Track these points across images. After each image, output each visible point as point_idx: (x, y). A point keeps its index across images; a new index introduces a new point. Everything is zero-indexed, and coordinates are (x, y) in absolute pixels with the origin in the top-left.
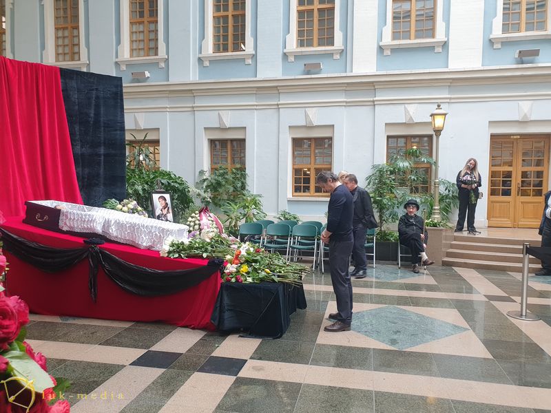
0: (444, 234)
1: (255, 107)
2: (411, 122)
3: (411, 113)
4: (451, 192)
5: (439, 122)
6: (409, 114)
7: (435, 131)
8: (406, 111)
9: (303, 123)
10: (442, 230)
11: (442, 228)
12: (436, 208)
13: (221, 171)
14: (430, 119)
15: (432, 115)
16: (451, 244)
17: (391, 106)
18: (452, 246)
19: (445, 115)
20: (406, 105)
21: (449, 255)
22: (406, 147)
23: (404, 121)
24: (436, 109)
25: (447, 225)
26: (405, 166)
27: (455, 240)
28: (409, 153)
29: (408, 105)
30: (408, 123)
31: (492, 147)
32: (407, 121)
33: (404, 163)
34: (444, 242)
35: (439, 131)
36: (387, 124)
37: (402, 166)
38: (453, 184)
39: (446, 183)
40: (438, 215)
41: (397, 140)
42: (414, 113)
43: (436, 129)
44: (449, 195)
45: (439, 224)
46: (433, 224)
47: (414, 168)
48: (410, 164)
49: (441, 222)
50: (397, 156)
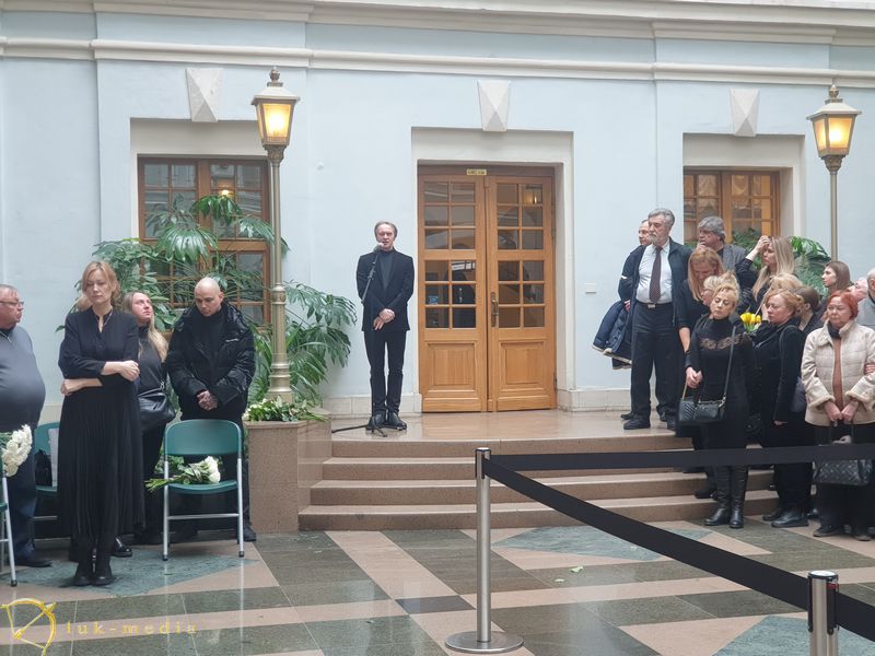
0: (302, 439)
2: (206, 119)
3: (206, 94)
4: (323, 321)
5: (276, 122)
6: (200, 95)
7: (266, 147)
8: (191, 86)
10: (296, 428)
11: (295, 422)
12: (280, 365)
14: (251, 114)
15: (258, 102)
16: (324, 468)
17: (146, 69)
19: (292, 102)
20: (190, 69)
21: (319, 497)
22: (196, 190)
23: (185, 115)
24: (268, 85)
25: (309, 414)
26: (191, 246)
27: (334, 455)
28: (207, 210)
29: (195, 69)
30: (197, 120)
31: (425, 195)
32: (194, 115)
33: (190, 238)
34: (301, 462)
35: (277, 146)
36: (136, 123)
37: (184, 246)
38: (330, 299)
39: (308, 296)
40: (285, 386)
41: (170, 169)
42: (212, 93)
43: (271, 142)
44: (318, 328)
45: (288, 413)
46: (272, 413)
47: (222, 253)
48: (205, 241)
49: (293, 406)
50: (170, 218)
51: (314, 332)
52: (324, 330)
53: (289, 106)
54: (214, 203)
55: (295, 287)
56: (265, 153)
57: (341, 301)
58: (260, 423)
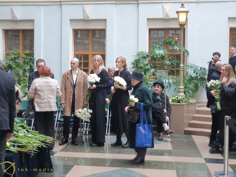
1: (42, 4)
2: (167, 18)
3: (167, 11)
5: (182, 18)
6: (166, 11)
7: (180, 25)
8: (163, 9)
9: (81, 17)
10: (184, 105)
11: (184, 103)
12: (181, 87)
13: (13, 57)
14: (176, 16)
15: (177, 12)
17: (151, 5)
18: (194, 118)
19: (187, 12)
20: (163, 4)
21: (191, 125)
22: (164, 38)
23: (162, 17)
24: (181, 7)
25: (188, 101)
26: (160, 53)
27: (197, 113)
28: (167, 43)
29: (165, 4)
30: (165, 18)
31: (232, 38)
32: (164, 17)
33: (160, 51)
34: (185, 114)
35: (183, 25)
36: (148, 19)
37: (158, 53)
38: (201, 68)
39: (193, 67)
40: (182, 93)
41: (158, 32)
42: (169, 10)
43: (181, 23)
44: (197, 77)
45: (182, 101)
46: (178, 100)
47: (170, 55)
48: (164, 52)
49: (184, 99)
50: (156, 46)
51: (196, 77)
52: (199, 77)
53: (186, 13)
54: (169, 41)
55: (190, 65)
56: (179, 27)
57: (204, 69)
58: (174, 103)
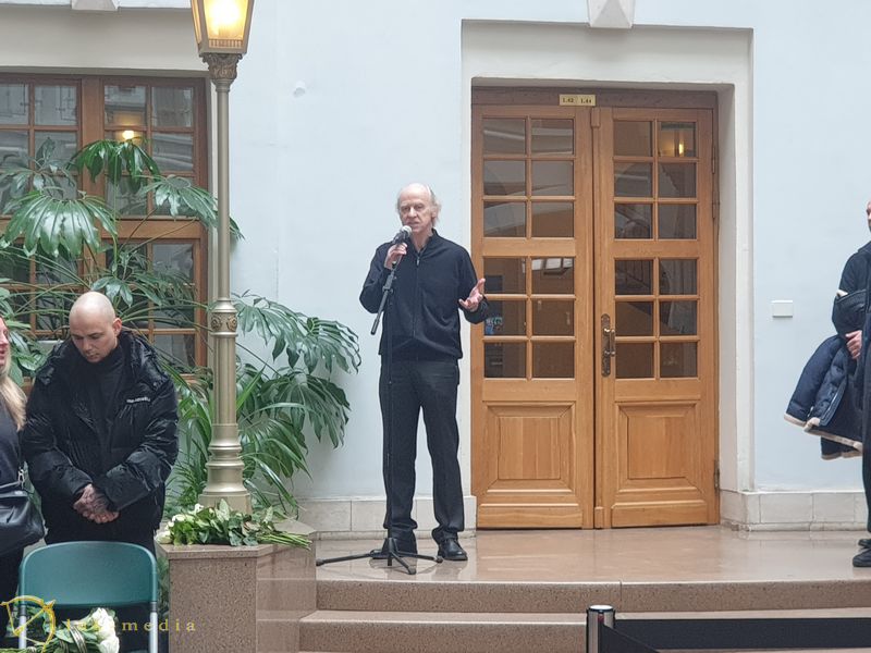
0: (263, 575)
2: (97, 5)
4: (300, 364)
11: (252, 547)
12: (226, 444)
16: (304, 628)
18: (308, 638)
22: (77, 131)
26: (70, 230)
27: (321, 605)
28: (97, 166)
30: (81, 8)
31: (486, 140)
34: (263, 617)
35: (225, 56)
37: (57, 230)
38: (312, 324)
40: (235, 482)
41: (32, 92)
43: (214, 48)
44: (291, 377)
45: (239, 531)
46: (211, 530)
47: (122, 243)
48: (96, 222)
49: (248, 519)
50: (30, 180)
51: (285, 385)
52: (302, 379)
54: (111, 153)
56: (205, 67)
57: (333, 329)
58: (191, 548)
